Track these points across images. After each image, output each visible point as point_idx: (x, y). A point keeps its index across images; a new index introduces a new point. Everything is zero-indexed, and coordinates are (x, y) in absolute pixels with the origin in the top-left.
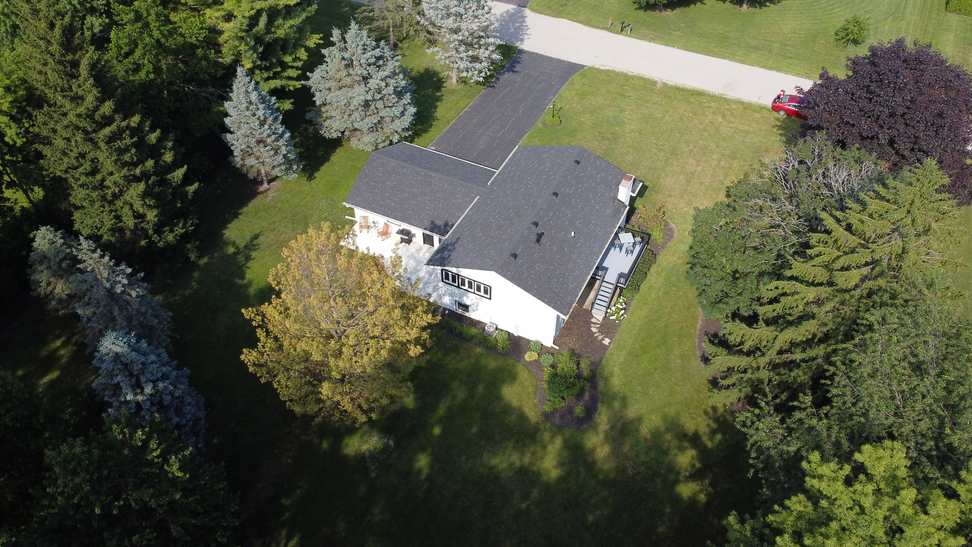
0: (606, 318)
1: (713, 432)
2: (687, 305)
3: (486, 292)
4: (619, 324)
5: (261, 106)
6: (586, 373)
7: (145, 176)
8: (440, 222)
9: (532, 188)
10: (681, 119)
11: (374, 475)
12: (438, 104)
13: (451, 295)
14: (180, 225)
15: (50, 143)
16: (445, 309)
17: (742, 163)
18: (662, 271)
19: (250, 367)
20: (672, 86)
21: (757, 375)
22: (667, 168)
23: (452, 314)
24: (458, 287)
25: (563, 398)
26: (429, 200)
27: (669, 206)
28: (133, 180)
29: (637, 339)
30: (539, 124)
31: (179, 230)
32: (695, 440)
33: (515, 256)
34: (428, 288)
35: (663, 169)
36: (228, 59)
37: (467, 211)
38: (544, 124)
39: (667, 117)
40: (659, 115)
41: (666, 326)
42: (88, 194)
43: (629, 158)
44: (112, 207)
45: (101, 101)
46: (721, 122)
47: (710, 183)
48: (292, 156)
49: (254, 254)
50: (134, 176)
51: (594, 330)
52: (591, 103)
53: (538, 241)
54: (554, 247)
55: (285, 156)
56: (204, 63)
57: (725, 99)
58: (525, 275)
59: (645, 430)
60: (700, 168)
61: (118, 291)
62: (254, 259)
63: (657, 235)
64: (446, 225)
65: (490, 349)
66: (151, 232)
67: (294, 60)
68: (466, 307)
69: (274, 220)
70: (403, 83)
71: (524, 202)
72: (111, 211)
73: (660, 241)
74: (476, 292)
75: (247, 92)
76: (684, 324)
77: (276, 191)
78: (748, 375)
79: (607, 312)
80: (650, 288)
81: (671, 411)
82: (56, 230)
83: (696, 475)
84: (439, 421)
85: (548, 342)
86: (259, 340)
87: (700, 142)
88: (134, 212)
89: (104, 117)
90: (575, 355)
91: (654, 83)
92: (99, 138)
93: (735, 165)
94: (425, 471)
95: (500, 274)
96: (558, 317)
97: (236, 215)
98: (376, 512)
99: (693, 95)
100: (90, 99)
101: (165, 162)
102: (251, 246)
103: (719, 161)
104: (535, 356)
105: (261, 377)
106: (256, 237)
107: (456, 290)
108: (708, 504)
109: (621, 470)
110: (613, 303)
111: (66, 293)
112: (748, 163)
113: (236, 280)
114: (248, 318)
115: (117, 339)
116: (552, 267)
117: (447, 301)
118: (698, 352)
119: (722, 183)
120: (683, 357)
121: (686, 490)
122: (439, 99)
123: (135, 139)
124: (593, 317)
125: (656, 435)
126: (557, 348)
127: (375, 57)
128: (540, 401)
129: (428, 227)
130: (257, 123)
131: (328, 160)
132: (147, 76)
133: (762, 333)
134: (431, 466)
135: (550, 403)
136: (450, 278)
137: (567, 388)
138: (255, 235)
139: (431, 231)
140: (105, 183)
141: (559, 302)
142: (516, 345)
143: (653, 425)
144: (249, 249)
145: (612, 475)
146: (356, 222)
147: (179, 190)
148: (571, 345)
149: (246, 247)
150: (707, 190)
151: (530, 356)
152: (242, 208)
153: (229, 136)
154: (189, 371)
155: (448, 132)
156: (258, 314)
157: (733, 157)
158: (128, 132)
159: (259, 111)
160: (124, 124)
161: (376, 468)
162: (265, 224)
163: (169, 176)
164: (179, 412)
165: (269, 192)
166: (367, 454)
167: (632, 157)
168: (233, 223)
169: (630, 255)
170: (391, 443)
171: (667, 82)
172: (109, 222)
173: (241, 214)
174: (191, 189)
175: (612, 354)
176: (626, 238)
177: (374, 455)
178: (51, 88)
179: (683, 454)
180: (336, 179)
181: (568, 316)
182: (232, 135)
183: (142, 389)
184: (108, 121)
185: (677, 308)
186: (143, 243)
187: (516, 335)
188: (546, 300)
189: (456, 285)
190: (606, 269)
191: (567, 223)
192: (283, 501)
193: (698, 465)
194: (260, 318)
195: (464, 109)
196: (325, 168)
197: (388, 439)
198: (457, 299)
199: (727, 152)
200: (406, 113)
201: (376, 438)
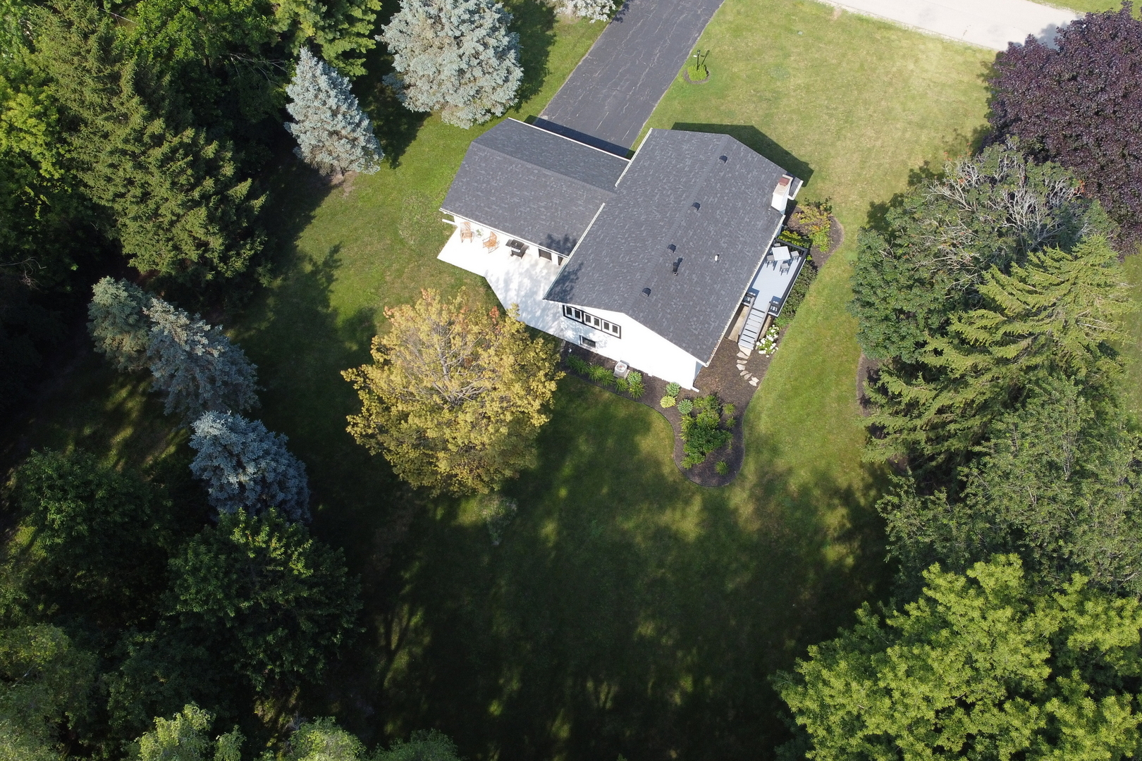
0: (754, 351)
1: (868, 487)
2: (849, 334)
3: (615, 329)
4: (769, 359)
5: (333, 93)
6: (729, 422)
7: (205, 197)
8: (558, 236)
9: (669, 196)
10: (862, 65)
11: (497, 543)
12: (550, 48)
13: (575, 330)
14: (248, 247)
15: (90, 169)
16: (568, 343)
17: (933, 134)
18: (823, 289)
19: (358, 439)
20: (853, 14)
21: (912, 436)
22: (839, 143)
23: (576, 347)
24: (583, 323)
25: (703, 454)
26: (544, 207)
27: (837, 199)
28: (193, 204)
29: (789, 377)
30: (680, 79)
31: (247, 253)
32: (846, 497)
33: (648, 291)
34: (548, 316)
35: (833, 144)
36: (283, 27)
37: (590, 225)
38: (686, 78)
39: (844, 64)
40: (834, 61)
41: (824, 361)
42: (141, 226)
43: (792, 129)
44: (169, 235)
45: (149, 119)
46: (912, 71)
47: (890, 164)
48: (371, 146)
49: (336, 273)
50: (193, 200)
51: (740, 367)
52: (747, 44)
53: (675, 270)
54: (694, 276)
55: (363, 148)
56: (255, 34)
57: (920, 35)
58: (660, 315)
59: (793, 485)
60: (879, 143)
61: (200, 354)
62: (337, 279)
63: (819, 240)
64: (566, 240)
65: (621, 392)
66: (215, 260)
67: (365, 13)
68: (593, 343)
69: (355, 225)
70: (506, 41)
71: (659, 216)
72: (168, 240)
73: (823, 249)
74: (604, 330)
75: (314, 76)
76: (845, 358)
77: (353, 185)
78: (904, 436)
79: (755, 346)
80: (809, 311)
81: (822, 464)
82: (117, 281)
83: (845, 537)
84: (566, 482)
85: (688, 384)
86: (361, 403)
87: (883, 103)
88: (195, 238)
89: (153, 136)
90: (717, 401)
91: (830, 10)
92: (150, 163)
93: (923, 138)
94: (553, 538)
95: (631, 316)
96: (697, 363)
97: (308, 219)
98: (503, 583)
99: (879, 28)
100: (136, 120)
101: (224, 176)
102: (331, 262)
103: (905, 131)
104: (672, 401)
105: (370, 448)
106: (336, 250)
107: (581, 326)
108: (855, 568)
109: (764, 533)
110: (763, 333)
111: (134, 349)
112: (940, 135)
113: (320, 308)
114: (349, 380)
115: (214, 421)
116: (691, 303)
117: (570, 335)
118: (857, 392)
119: (904, 163)
120: (839, 399)
121: (833, 552)
122: (550, 41)
123: (190, 158)
124: (739, 350)
125: (805, 491)
126: (698, 391)
127: (469, 11)
128: (677, 456)
129: (545, 242)
130: (329, 113)
131: (414, 137)
132: (186, 54)
133: (920, 391)
134: (559, 533)
135: (687, 459)
136: (573, 313)
137: (708, 441)
138: (335, 247)
139: (549, 246)
140: (159, 212)
141: (698, 347)
142: (650, 387)
143: (802, 482)
144: (331, 267)
145: (755, 537)
146: (456, 228)
147: (243, 208)
148: (714, 387)
149: (326, 263)
150: (885, 175)
151: (666, 402)
152: (314, 209)
153: (293, 126)
154: (287, 438)
155: (564, 91)
156: (358, 375)
157: (922, 126)
158: (181, 151)
159: (331, 100)
160: (176, 140)
161: (499, 536)
162: (344, 231)
163: (231, 192)
164: (282, 486)
165: (345, 185)
166: (488, 519)
167: (795, 127)
168: (305, 230)
169: (785, 273)
170: (514, 507)
171: (848, 9)
172: (168, 256)
173: (314, 217)
174: (258, 203)
175: (759, 397)
176: (781, 253)
177: (496, 522)
178: (89, 108)
179: (832, 513)
180: (426, 165)
181: (708, 363)
182: (298, 126)
183: (244, 469)
184: (158, 140)
185: (837, 338)
186: (209, 277)
187: (650, 375)
188: (684, 345)
189: (581, 320)
190: (757, 292)
191: (710, 243)
192: (402, 573)
193: (848, 525)
194: (362, 379)
195: (583, 56)
196: (411, 149)
197: (511, 503)
198: (582, 335)
199: (915, 119)
200: (510, 77)
201: (496, 502)
